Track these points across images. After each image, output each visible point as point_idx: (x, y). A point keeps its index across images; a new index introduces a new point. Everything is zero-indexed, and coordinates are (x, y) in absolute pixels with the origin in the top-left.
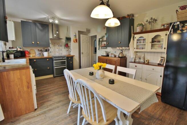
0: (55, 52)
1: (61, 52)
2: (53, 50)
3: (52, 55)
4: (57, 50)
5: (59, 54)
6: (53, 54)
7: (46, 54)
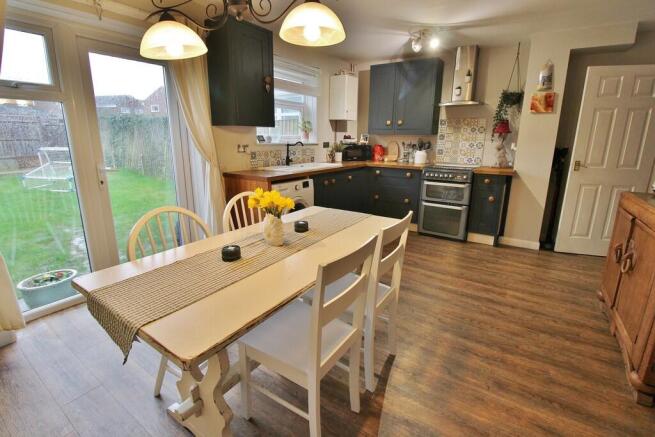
0: (455, 152)
1: (478, 153)
2: (449, 145)
3: (444, 160)
4: (464, 145)
5: (470, 160)
6: (447, 159)
7: (419, 158)
